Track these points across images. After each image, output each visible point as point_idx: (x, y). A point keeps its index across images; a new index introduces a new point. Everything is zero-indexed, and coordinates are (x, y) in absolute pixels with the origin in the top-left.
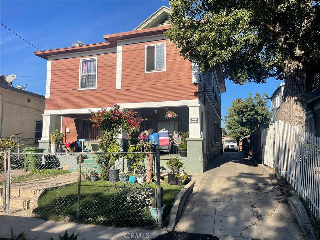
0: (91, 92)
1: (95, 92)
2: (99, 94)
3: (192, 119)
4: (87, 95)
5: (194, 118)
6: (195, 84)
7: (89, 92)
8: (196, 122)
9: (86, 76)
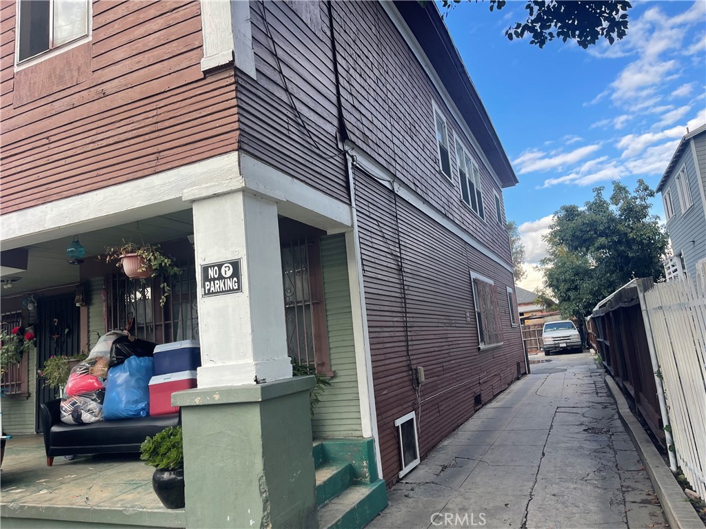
3: (211, 273)
5: (220, 266)
8: (231, 284)
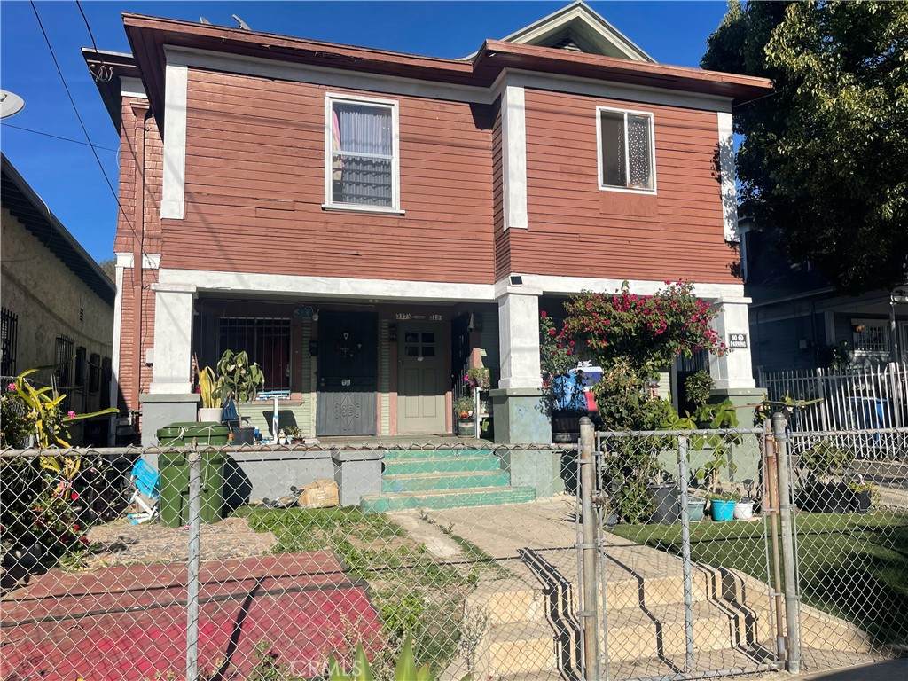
0: (378, 222)
1: (391, 222)
2: (408, 232)
3: (733, 338)
4: (360, 229)
5: (737, 335)
6: (733, 244)
7: (367, 221)
8: (743, 344)
9: (345, 162)
